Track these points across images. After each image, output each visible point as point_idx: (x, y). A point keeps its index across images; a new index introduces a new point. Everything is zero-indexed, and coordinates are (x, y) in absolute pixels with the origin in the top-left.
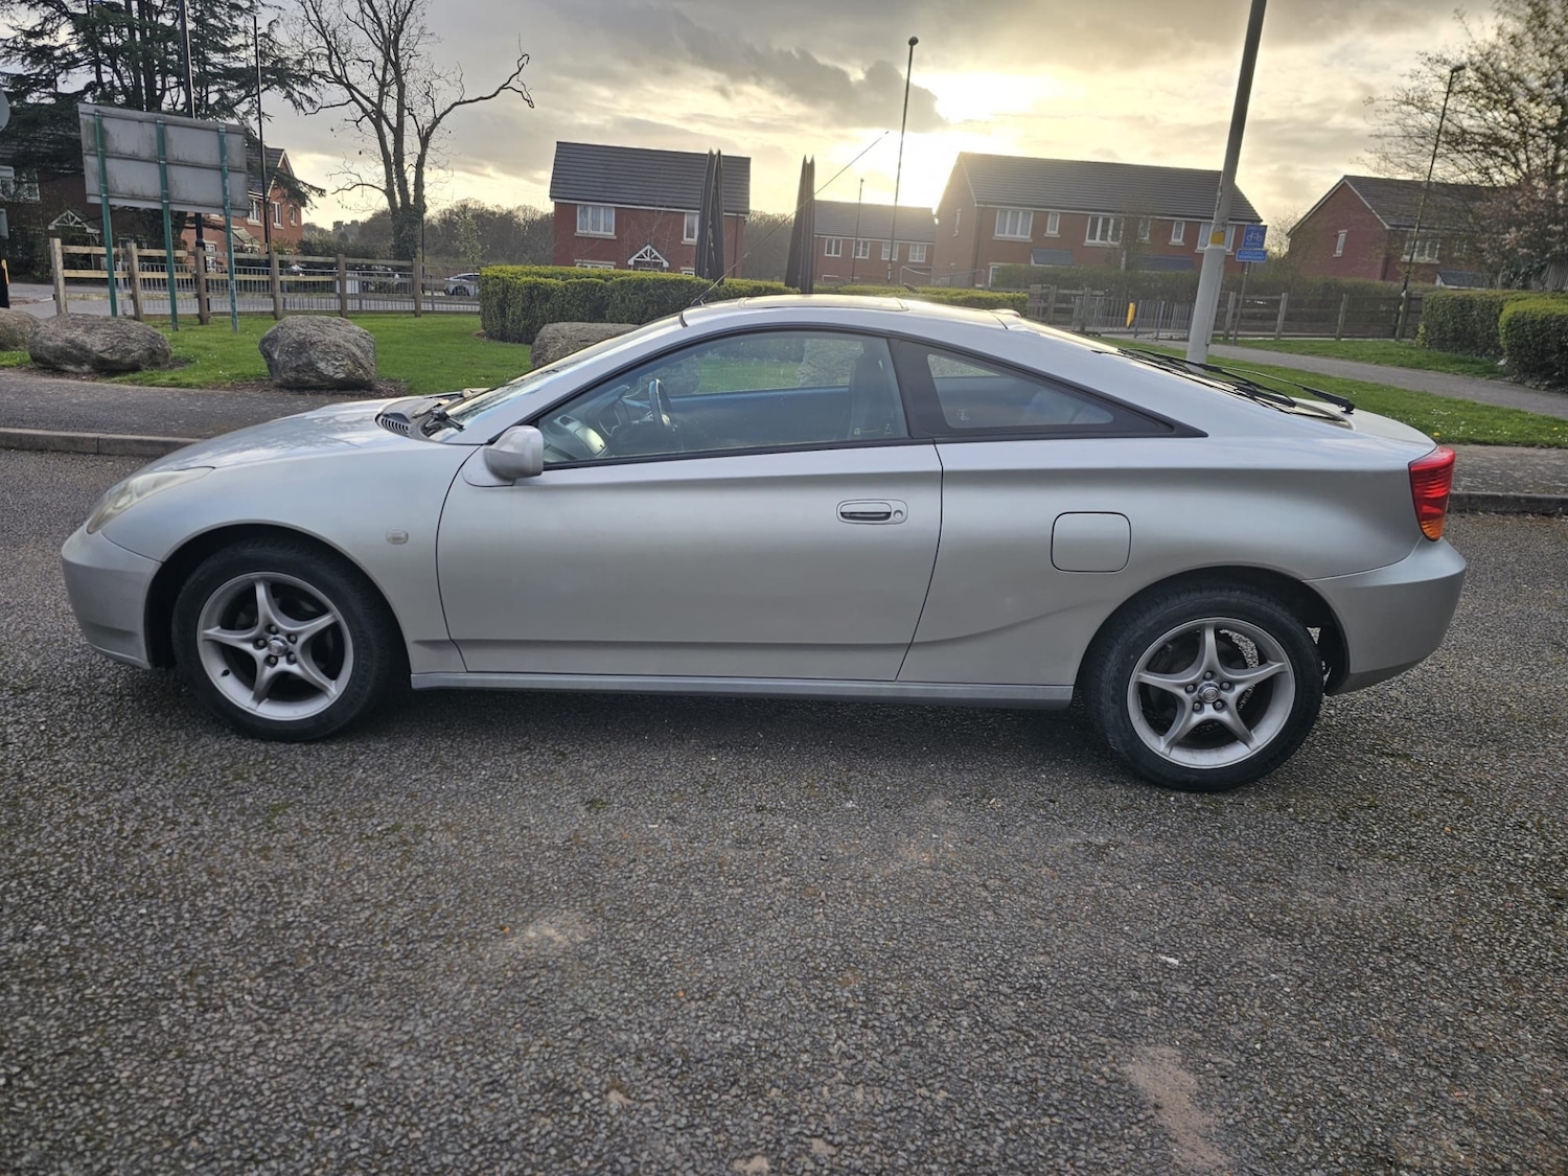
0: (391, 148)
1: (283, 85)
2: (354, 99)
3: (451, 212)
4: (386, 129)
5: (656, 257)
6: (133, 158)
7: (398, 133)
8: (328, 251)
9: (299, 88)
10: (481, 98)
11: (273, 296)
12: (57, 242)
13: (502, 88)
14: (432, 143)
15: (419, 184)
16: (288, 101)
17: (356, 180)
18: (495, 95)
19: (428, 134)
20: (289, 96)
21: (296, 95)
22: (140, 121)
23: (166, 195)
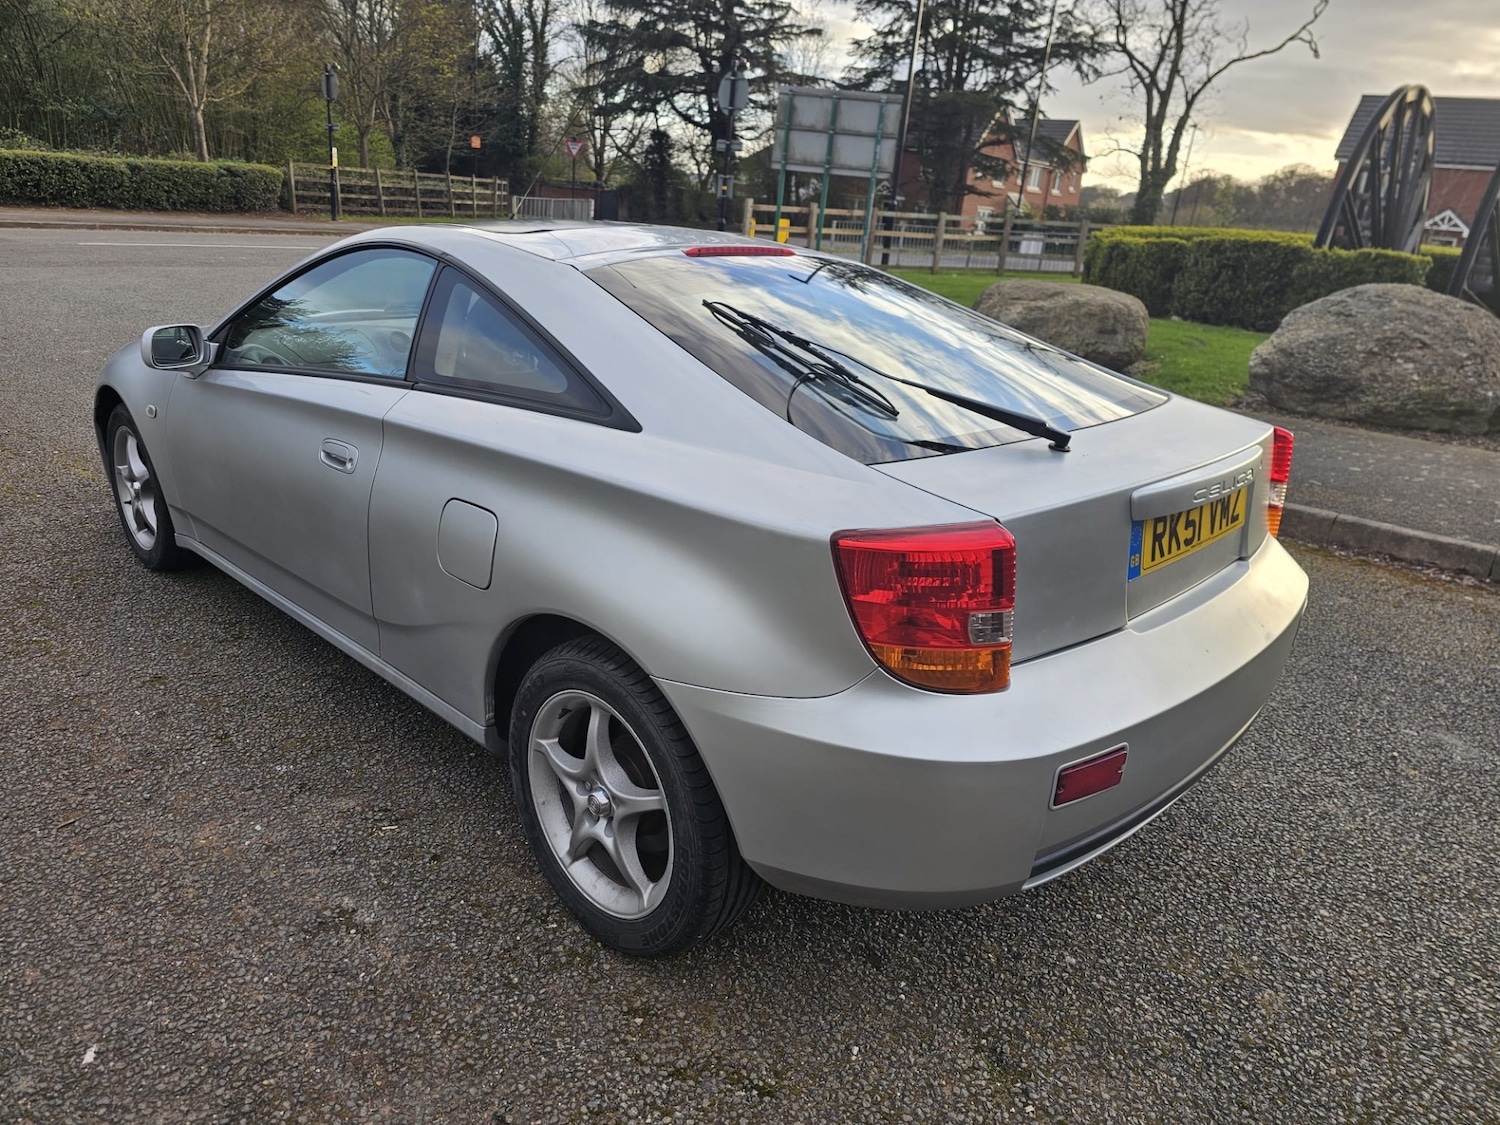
0: (1155, 112)
1: (1072, 57)
2: (1133, 66)
3: (1276, 178)
4: (1155, 93)
5: (1455, 225)
6: (811, 130)
7: (1165, 97)
8: (1071, 216)
9: (1087, 59)
10: (1264, 53)
11: (934, 253)
12: (750, 202)
13: (1292, 39)
14: (1197, 105)
15: (1175, 147)
16: (1077, 74)
17: (1114, 145)
18: (1280, 48)
19: (1195, 96)
20: (1079, 68)
21: (1085, 68)
22: (821, 97)
23: (830, 161)
